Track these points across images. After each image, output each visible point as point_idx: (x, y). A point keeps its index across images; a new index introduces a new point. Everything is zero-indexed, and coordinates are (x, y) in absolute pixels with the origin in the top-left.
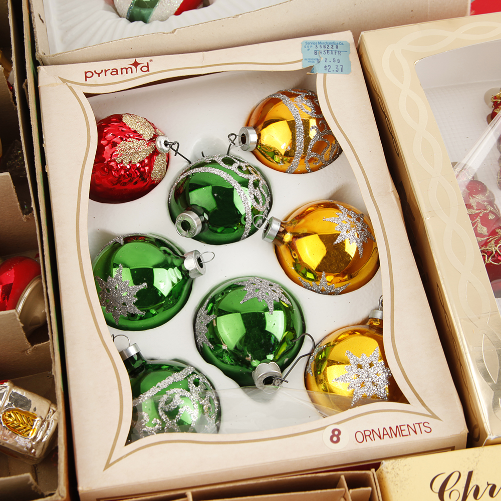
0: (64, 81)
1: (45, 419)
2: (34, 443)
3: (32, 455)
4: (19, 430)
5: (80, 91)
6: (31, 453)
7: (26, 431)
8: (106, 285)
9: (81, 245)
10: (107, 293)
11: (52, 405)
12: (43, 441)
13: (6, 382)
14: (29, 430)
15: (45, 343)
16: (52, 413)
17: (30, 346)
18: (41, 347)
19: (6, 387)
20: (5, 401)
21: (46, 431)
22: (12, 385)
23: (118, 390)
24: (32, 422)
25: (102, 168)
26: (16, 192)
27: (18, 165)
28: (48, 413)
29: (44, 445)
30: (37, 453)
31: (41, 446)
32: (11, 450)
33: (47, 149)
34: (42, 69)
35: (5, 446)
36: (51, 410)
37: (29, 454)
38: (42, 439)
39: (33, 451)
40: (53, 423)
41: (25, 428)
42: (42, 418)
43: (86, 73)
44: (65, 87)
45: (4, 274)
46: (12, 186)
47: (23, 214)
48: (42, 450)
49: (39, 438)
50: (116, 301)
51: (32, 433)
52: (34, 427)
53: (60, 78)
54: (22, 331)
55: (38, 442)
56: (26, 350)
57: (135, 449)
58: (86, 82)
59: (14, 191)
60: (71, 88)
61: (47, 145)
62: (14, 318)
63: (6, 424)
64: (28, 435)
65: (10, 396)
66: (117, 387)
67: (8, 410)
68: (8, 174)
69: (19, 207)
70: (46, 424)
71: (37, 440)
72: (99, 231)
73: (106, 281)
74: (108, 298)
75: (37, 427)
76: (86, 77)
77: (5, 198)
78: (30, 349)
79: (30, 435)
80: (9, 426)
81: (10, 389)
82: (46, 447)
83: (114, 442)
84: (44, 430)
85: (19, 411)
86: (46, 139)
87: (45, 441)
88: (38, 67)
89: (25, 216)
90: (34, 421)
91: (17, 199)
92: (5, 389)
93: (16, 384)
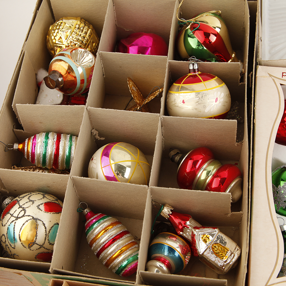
0: (270, 75)
1: (233, 252)
2: (225, 264)
3: (223, 270)
4: (218, 255)
5: (278, 82)
6: (222, 268)
7: (222, 257)
8: (277, 189)
9: (267, 165)
10: (276, 194)
11: (237, 246)
12: (230, 264)
13: (217, 228)
14: (224, 256)
15: (238, 212)
16: (237, 250)
17: (230, 212)
18: (235, 214)
19: (216, 231)
20: (215, 238)
21: (232, 259)
22: (219, 231)
23: (277, 247)
24: (226, 252)
25: (283, 125)
26: (237, 131)
27: (234, 114)
28: (235, 250)
29: (230, 266)
30: (225, 269)
31: (228, 266)
32: (212, 264)
33: (256, 111)
34: (259, 67)
35: (210, 261)
36: (236, 249)
37: (221, 269)
38: (230, 262)
39: (224, 268)
40: (237, 256)
41: (222, 255)
42: (231, 252)
43: (283, 73)
44: (270, 79)
45: (224, 172)
46: (236, 127)
47: (236, 142)
48: (229, 268)
49: (228, 262)
50: (281, 199)
51: (225, 258)
52: (226, 255)
53: (268, 74)
54: (230, 204)
55: (227, 264)
56: (228, 214)
57: (281, 281)
58: (282, 78)
59: (236, 130)
60: (273, 80)
61: (257, 108)
62: (229, 197)
63: (213, 250)
64: (223, 259)
65: (218, 237)
66: (277, 246)
67: (215, 244)
68: (236, 121)
69: (236, 138)
70: (233, 255)
71: (227, 263)
72: (274, 159)
73: (277, 187)
74: (276, 196)
75: (228, 256)
76: (283, 75)
77: (230, 132)
78: (230, 214)
79: (224, 259)
80: (214, 252)
81: (218, 233)
82: (230, 267)
83: (271, 274)
84: (231, 258)
85: (221, 245)
86: (257, 105)
87: (231, 264)
88: (257, 66)
89: (237, 143)
90: (227, 252)
91: (236, 134)
92: (215, 232)
93: (221, 231)
